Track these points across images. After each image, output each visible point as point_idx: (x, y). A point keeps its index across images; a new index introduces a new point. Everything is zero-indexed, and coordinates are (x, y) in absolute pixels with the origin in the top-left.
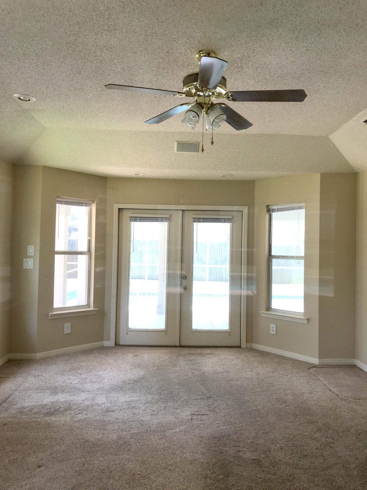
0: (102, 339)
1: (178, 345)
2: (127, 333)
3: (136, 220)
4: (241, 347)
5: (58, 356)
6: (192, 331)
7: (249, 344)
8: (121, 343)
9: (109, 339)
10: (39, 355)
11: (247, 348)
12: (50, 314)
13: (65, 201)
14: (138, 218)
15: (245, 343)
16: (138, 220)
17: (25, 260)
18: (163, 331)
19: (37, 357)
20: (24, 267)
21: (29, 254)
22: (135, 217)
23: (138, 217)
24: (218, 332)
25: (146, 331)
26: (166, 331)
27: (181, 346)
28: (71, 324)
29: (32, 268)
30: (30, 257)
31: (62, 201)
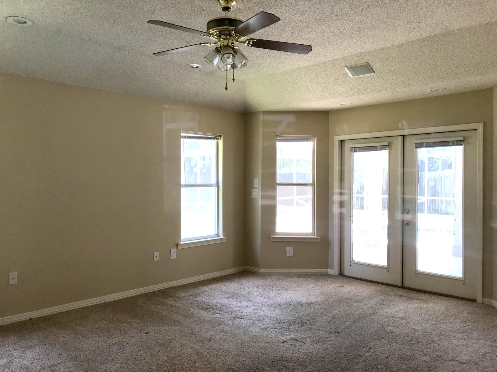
0: (327, 267)
1: (400, 285)
2: (350, 265)
3: (355, 151)
4: (476, 302)
5: (279, 274)
6: (416, 272)
7: (486, 300)
8: (346, 273)
9: (332, 268)
10: (262, 270)
11: (483, 304)
12: (272, 236)
13: (286, 139)
14: (358, 149)
15: (481, 297)
16: (358, 150)
17: (252, 190)
18: (385, 268)
19: (261, 272)
20: (252, 197)
21: (255, 186)
22: (355, 148)
23: (357, 147)
24: (449, 278)
25: (368, 265)
26: (388, 268)
27: (403, 287)
28: (293, 248)
29: (257, 197)
30: (256, 188)
31: (283, 139)
